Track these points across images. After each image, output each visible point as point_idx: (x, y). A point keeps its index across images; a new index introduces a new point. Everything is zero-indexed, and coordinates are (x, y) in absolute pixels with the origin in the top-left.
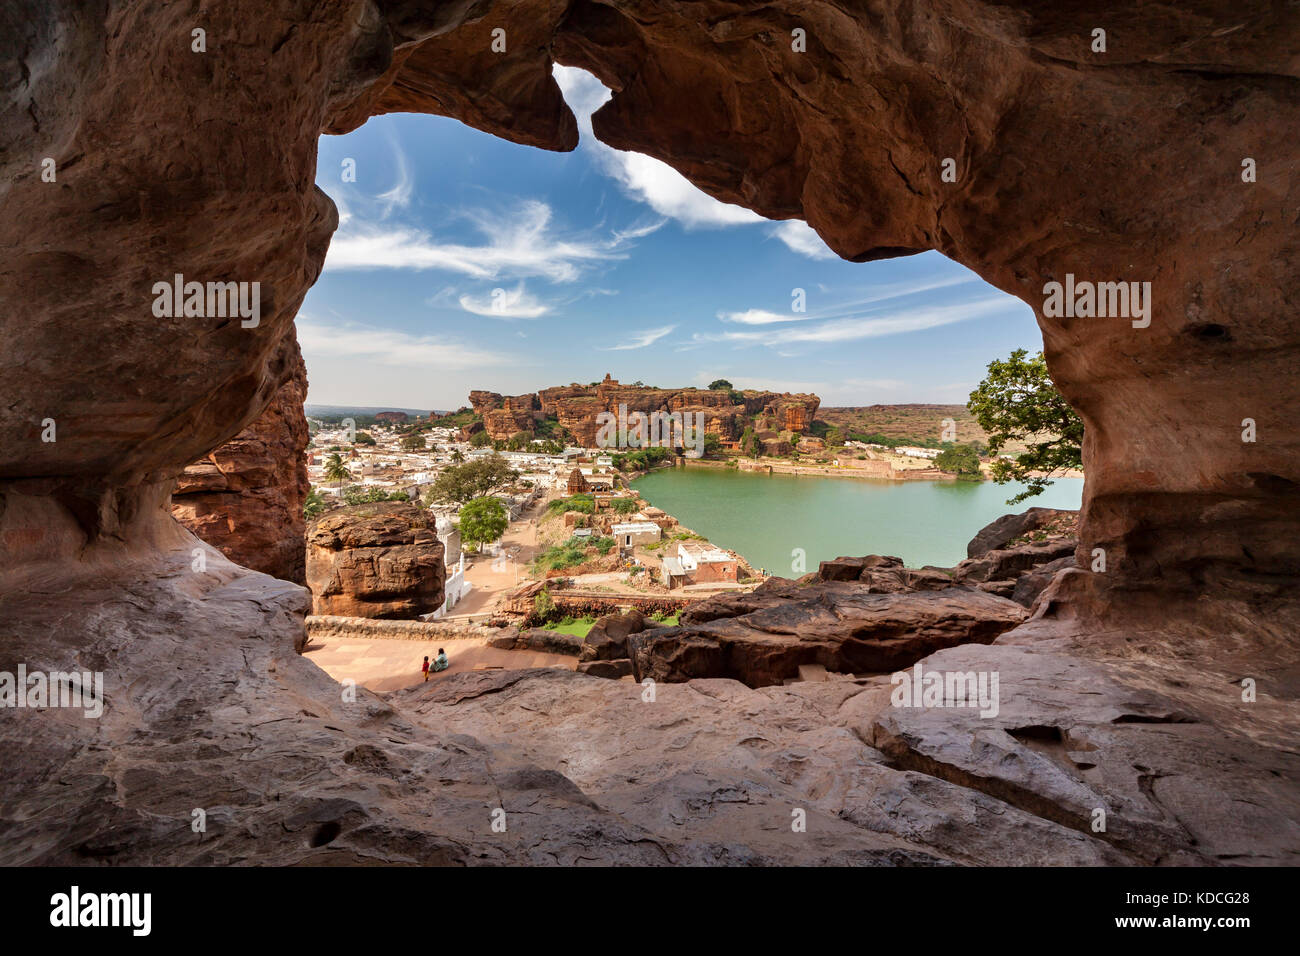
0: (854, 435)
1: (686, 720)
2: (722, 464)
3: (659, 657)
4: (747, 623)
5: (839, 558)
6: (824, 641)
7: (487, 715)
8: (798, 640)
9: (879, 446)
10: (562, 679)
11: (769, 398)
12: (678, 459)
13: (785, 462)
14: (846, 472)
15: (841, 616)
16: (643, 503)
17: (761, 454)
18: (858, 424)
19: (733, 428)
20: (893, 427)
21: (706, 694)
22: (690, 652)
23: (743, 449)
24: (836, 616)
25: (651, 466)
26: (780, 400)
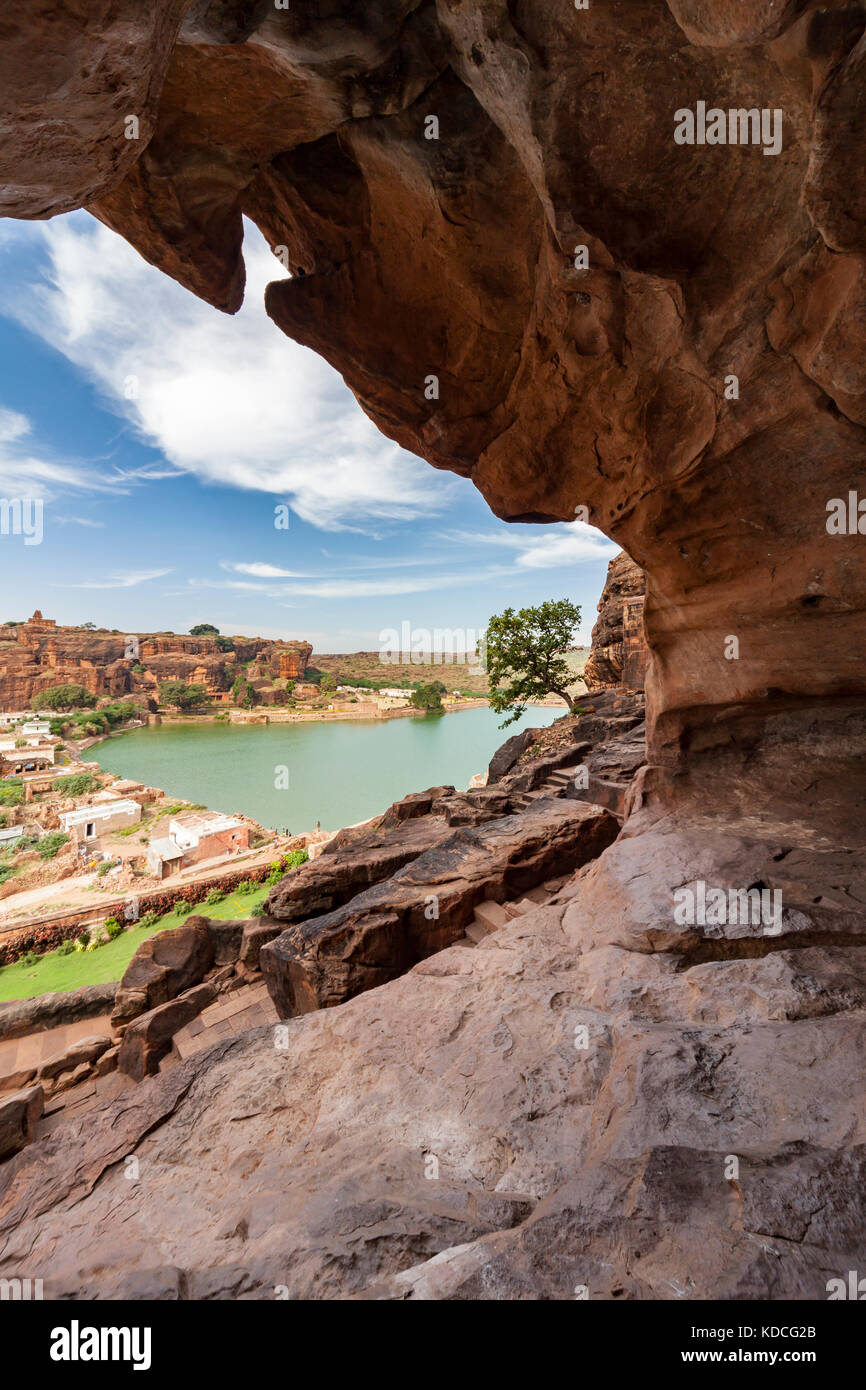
0: (345, 680)
1: (465, 1013)
2: (210, 718)
3: (329, 958)
4: (409, 882)
5: (408, 796)
6: (489, 876)
7: (179, 1170)
8: (466, 882)
9: (365, 690)
10: (259, 1043)
11: (261, 645)
12: (152, 718)
13: (282, 711)
14: (341, 715)
15: (489, 848)
16: (106, 778)
17: (255, 704)
18: (347, 670)
19: (223, 679)
20: (375, 671)
21: (446, 974)
22: (369, 937)
23: (235, 699)
24: (484, 848)
25: (112, 728)
26: (273, 648)
